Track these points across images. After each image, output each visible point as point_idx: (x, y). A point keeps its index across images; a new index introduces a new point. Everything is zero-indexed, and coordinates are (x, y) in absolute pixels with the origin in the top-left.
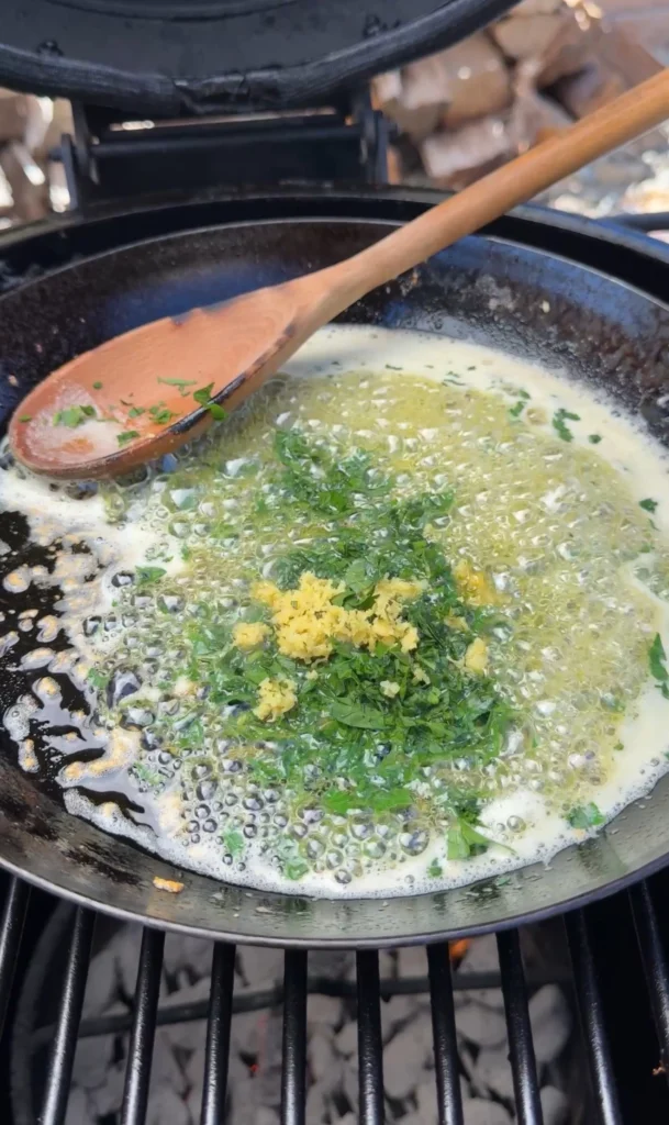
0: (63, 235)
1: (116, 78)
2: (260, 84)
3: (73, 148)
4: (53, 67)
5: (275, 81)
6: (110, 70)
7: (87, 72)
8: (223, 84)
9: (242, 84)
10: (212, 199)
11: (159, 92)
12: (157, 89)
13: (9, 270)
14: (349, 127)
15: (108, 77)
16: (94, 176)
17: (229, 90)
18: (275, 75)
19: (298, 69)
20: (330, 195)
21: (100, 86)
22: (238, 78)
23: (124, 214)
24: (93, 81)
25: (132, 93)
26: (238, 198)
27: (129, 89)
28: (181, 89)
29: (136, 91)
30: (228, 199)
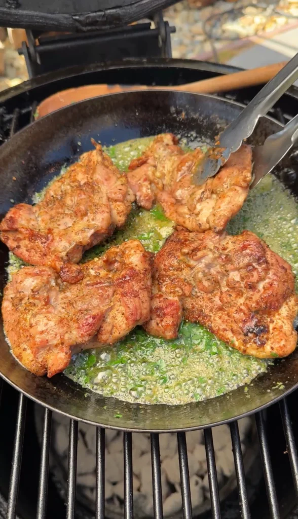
0: (28, 94)
1: (46, 18)
2: (112, 16)
3: (28, 48)
4: (17, 15)
5: (119, 14)
6: (42, 14)
7: (32, 16)
8: (95, 17)
9: (104, 16)
10: (93, 71)
11: (66, 23)
12: (65, 22)
13: (5, 112)
14: (153, 30)
15: (42, 17)
16: (39, 61)
17: (98, 19)
18: (118, 11)
19: (129, 7)
20: (146, 66)
21: (38, 22)
22: (102, 13)
23: (54, 81)
24: (36, 20)
25: (53, 24)
26: (104, 69)
27: (52, 22)
28: (76, 20)
29: (56, 23)
30: (100, 70)
